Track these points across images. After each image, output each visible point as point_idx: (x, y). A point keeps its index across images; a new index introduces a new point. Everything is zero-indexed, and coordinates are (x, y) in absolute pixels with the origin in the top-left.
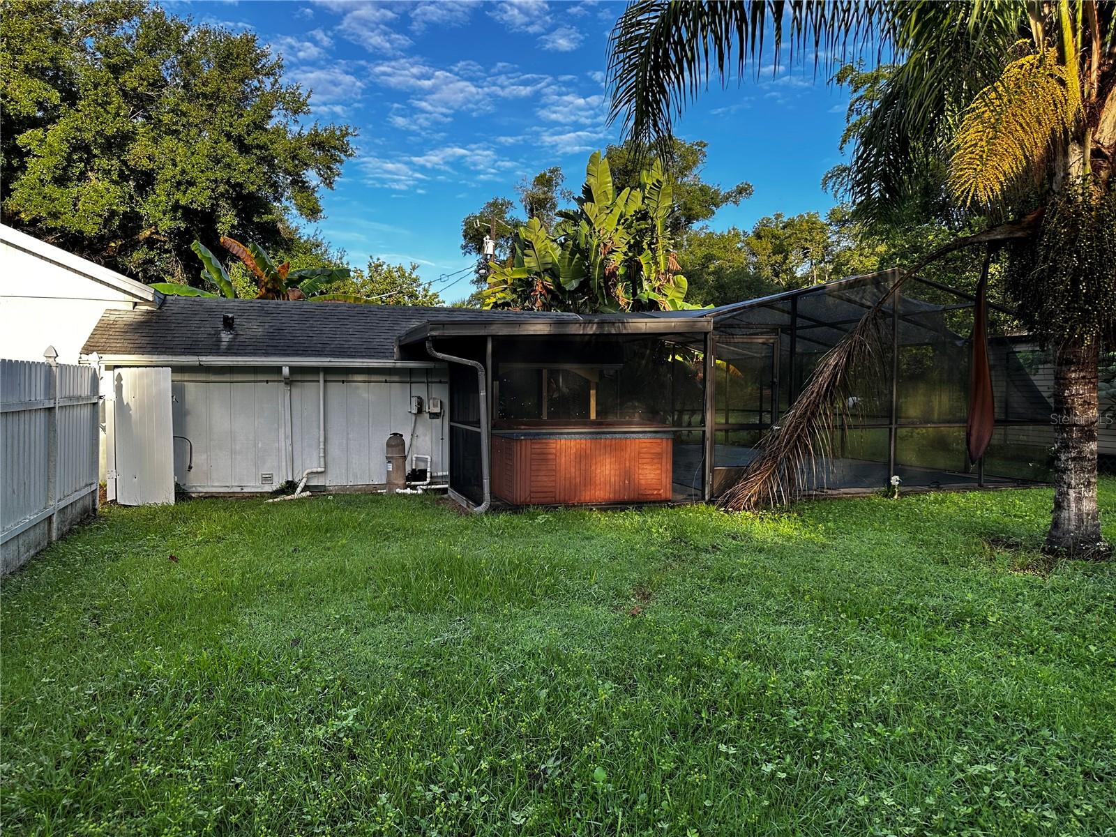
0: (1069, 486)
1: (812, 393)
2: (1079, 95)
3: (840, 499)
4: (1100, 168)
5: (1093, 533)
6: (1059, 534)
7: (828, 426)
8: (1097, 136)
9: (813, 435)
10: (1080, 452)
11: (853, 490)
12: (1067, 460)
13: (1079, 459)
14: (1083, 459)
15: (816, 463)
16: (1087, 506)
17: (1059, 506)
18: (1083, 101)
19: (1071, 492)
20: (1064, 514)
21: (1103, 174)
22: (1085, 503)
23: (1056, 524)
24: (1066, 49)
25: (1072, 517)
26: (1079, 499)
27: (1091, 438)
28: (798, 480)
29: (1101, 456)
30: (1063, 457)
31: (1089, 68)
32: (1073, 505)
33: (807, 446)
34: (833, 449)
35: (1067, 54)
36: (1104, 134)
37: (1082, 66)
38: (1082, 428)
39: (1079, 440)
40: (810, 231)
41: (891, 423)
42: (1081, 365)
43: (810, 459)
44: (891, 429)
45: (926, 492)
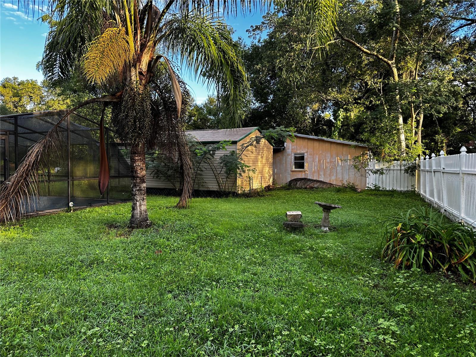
0: (137, 200)
1: (26, 165)
2: (134, 49)
3: (44, 215)
4: (142, 79)
5: (145, 218)
6: (134, 220)
7: (36, 181)
8: (141, 67)
9: (27, 186)
10: (140, 188)
11: (51, 211)
12: (136, 191)
13: (140, 190)
14: (141, 190)
15: (30, 200)
16: (143, 208)
17: (134, 209)
18: (135, 52)
19: (138, 203)
20: (135, 212)
21: (143, 81)
22: (142, 206)
23: (133, 216)
24: (129, 29)
25: (138, 212)
26: (140, 205)
27: (143, 182)
28: (21, 209)
29: (147, 188)
30: (134, 190)
31: (137, 39)
32: (138, 208)
33: (25, 191)
34: (39, 192)
35: (129, 32)
36: (143, 66)
37: (134, 38)
38: (140, 178)
39: (140, 183)
40: (33, 89)
41: (68, 179)
42: (139, 154)
43: (27, 198)
44: (68, 181)
45: (85, 208)
